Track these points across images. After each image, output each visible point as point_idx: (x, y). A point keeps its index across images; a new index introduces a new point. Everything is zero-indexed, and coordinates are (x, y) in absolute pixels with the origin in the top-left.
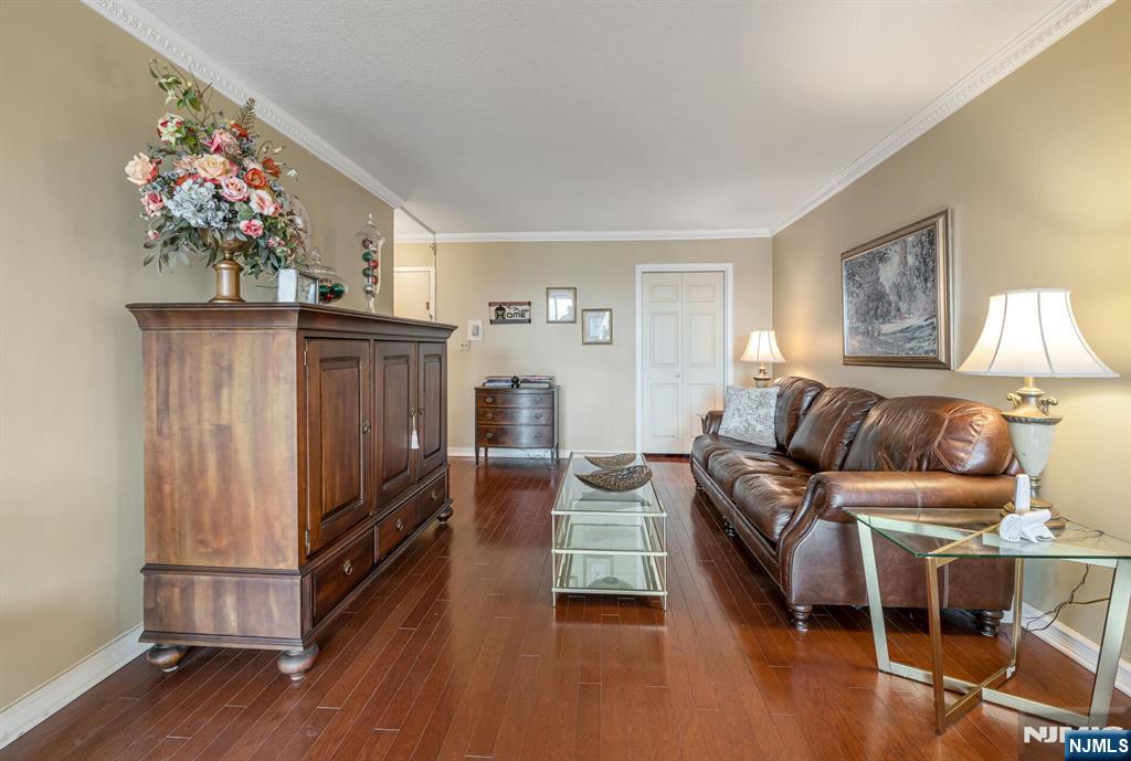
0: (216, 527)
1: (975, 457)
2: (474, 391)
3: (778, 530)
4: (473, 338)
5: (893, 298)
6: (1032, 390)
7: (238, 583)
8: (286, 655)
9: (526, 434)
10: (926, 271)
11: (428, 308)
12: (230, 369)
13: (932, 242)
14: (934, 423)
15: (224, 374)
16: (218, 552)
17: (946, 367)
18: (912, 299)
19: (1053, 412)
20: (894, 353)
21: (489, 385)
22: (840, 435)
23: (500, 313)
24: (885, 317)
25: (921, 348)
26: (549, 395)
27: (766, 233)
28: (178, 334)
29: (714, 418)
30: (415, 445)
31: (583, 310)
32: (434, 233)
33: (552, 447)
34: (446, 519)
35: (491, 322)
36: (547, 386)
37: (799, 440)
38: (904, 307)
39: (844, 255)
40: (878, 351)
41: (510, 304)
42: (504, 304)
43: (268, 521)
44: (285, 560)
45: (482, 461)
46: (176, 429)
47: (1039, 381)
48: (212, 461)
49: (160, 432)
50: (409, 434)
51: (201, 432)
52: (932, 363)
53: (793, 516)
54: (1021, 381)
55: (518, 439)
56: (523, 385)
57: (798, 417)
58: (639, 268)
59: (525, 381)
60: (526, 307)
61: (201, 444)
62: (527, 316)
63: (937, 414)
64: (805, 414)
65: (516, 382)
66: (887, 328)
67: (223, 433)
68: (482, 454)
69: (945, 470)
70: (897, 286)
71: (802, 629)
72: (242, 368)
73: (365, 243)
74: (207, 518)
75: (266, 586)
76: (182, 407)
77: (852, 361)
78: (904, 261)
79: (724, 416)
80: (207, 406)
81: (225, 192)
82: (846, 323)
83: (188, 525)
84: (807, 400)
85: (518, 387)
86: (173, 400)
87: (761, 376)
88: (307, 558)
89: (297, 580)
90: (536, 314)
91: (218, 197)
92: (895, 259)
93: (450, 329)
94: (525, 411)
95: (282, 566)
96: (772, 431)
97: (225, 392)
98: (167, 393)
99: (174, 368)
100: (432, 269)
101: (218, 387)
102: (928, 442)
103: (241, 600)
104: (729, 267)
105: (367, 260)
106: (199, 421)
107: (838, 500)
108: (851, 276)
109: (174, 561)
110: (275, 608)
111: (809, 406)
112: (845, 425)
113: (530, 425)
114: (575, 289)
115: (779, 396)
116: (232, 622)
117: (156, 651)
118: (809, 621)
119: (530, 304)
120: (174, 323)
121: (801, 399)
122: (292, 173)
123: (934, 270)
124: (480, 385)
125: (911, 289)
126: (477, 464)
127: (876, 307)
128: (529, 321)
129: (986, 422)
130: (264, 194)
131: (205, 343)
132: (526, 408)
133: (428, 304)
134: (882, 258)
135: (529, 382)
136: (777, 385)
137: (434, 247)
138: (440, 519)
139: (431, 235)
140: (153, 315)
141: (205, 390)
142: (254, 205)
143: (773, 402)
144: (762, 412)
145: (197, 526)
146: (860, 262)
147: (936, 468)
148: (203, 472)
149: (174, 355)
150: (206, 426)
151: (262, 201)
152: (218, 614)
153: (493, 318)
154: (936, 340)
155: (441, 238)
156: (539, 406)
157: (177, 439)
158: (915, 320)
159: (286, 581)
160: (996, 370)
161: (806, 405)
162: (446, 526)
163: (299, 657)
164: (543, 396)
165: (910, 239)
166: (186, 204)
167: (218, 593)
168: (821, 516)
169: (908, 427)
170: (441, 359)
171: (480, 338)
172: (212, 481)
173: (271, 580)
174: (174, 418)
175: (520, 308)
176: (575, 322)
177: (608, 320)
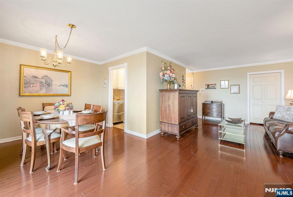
0: (168, 118)
2: (202, 104)
4: (202, 92)
7: (171, 125)
8: (177, 136)
9: (215, 114)
11: (192, 86)
12: (170, 98)
15: (169, 98)
16: (168, 121)
21: (205, 103)
23: (208, 87)
26: (221, 106)
28: (164, 93)
29: (272, 114)
30: (192, 111)
31: (231, 85)
32: (193, 70)
33: (222, 117)
34: (197, 127)
35: (206, 89)
36: (220, 103)
41: (211, 85)
42: (209, 85)
43: (174, 118)
44: (177, 123)
45: (204, 119)
46: (164, 105)
48: (168, 109)
49: (162, 105)
50: (191, 109)
51: (166, 105)
53: (280, 133)
55: (213, 115)
56: (214, 103)
58: (248, 74)
59: (214, 102)
60: (215, 85)
61: (166, 107)
62: (215, 87)
65: (212, 102)
67: (169, 106)
68: (204, 118)
71: (281, 156)
72: (171, 97)
73: (183, 77)
74: (167, 117)
75: (174, 126)
76: (164, 102)
79: (275, 113)
80: (167, 102)
81: (170, 75)
83: (165, 117)
85: (213, 103)
86: (163, 101)
88: (179, 123)
89: (178, 126)
90: (217, 86)
91: (169, 76)
93: (198, 91)
94: (215, 108)
95: (176, 124)
97: (169, 100)
98: (163, 100)
99: (163, 97)
100: (192, 78)
101: (168, 100)
103: (171, 128)
104: (282, 71)
105: (183, 80)
106: (166, 104)
107: (290, 129)
109: (163, 122)
110: (176, 129)
113: (216, 112)
114: (228, 80)
116: (170, 131)
117: (161, 132)
119: (216, 84)
120: (164, 92)
122: (177, 71)
124: (203, 103)
126: (203, 119)
128: (216, 88)
130: (174, 74)
131: (167, 94)
132: (214, 108)
133: (191, 85)
135: (215, 102)
137: (193, 73)
138: (196, 126)
139: (192, 71)
140: (161, 91)
141: (167, 100)
142: (173, 76)
145: (166, 117)
148: (167, 111)
149: (163, 96)
150: (167, 105)
151: (174, 75)
152: (168, 129)
153: (207, 88)
155: (194, 71)
156: (218, 108)
157: (164, 106)
159: (177, 126)
162: (197, 128)
163: (179, 136)
164: (219, 106)
166: (166, 77)
167: (168, 126)
168: (286, 132)
170: (196, 97)
171: (203, 92)
172: (168, 112)
173: (175, 125)
174: (163, 103)
175: (213, 85)
176: (228, 88)
177: (238, 87)
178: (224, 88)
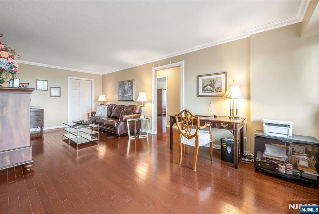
1: (137, 112)
3: (115, 125)
5: (127, 91)
6: (142, 103)
8: (28, 165)
10: (131, 88)
13: (132, 84)
14: (133, 108)
17: (134, 101)
18: (130, 91)
19: (144, 105)
20: (127, 99)
22: (120, 112)
24: (126, 94)
25: (130, 98)
26: (42, 112)
27: (101, 74)
29: (93, 113)
31: (51, 87)
37: (112, 115)
38: (128, 92)
39: (119, 82)
40: (125, 99)
44: (26, 144)
47: (143, 102)
52: (132, 101)
53: (117, 123)
54: (142, 102)
57: (112, 111)
58: (69, 77)
60: (28, 85)
63: (133, 107)
64: (113, 110)
66: (126, 95)
69: (135, 114)
70: (127, 89)
71: (119, 138)
75: (21, 151)
77: (120, 101)
78: (128, 86)
79: (96, 112)
81: (10, 61)
82: (119, 94)
84: (114, 107)
87: (102, 104)
89: (31, 147)
91: (9, 63)
92: (127, 85)
95: (25, 146)
96: (107, 114)
102: (133, 111)
104: (93, 80)
107: (124, 119)
108: (120, 86)
110: (23, 156)
111: (114, 108)
112: (121, 110)
113: (34, 121)
114: (47, 81)
115: (108, 107)
118: (120, 137)
121: (113, 108)
123: (132, 88)
125: (129, 90)
127: (124, 92)
129: (138, 107)
134: (125, 84)
136: (107, 105)
143: (107, 108)
144: (105, 110)
146: (121, 84)
147: (134, 114)
154: (133, 97)
156: (38, 115)
158: (130, 94)
159: (27, 148)
160: (140, 101)
161: (113, 109)
164: (39, 112)
165: (129, 82)
167: (3, 157)
168: (122, 121)
169: (130, 109)
173: (23, 149)
175: (25, 85)
176: (47, 90)
177: (59, 90)
178: (43, 89)
